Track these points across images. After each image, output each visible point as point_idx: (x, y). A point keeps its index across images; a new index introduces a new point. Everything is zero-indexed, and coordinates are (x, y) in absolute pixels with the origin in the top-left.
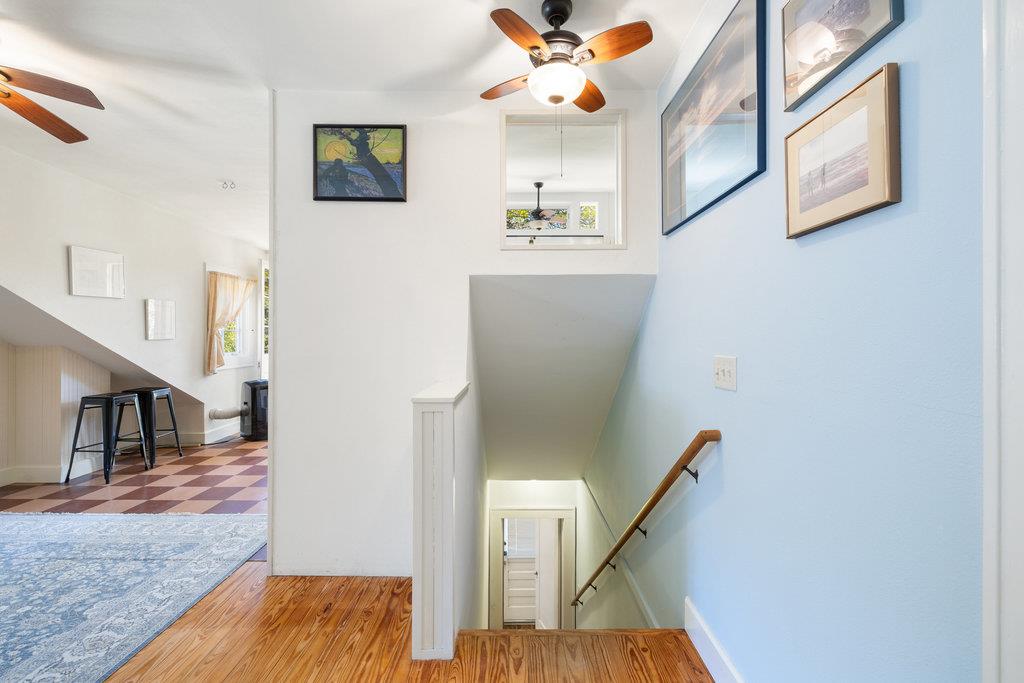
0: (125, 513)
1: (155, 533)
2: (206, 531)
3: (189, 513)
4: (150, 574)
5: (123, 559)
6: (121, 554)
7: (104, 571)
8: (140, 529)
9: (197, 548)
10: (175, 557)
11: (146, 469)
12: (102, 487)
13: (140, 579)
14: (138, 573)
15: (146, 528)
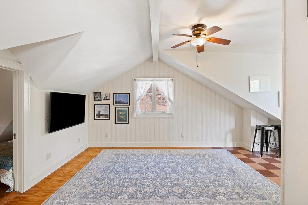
0: (256, 170)
1: (257, 184)
2: (274, 196)
3: (275, 183)
4: (242, 198)
5: (240, 187)
6: (241, 184)
7: (233, 187)
8: (254, 179)
9: (264, 201)
10: (254, 198)
11: (277, 157)
12: (259, 158)
13: (238, 198)
14: (239, 195)
15: (256, 180)
